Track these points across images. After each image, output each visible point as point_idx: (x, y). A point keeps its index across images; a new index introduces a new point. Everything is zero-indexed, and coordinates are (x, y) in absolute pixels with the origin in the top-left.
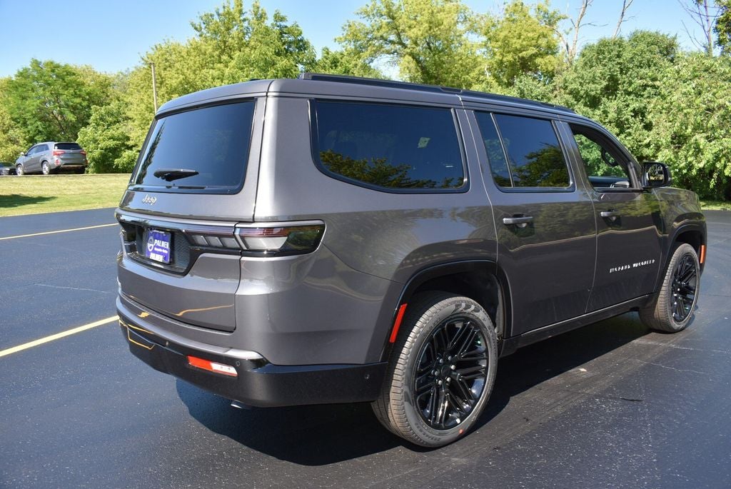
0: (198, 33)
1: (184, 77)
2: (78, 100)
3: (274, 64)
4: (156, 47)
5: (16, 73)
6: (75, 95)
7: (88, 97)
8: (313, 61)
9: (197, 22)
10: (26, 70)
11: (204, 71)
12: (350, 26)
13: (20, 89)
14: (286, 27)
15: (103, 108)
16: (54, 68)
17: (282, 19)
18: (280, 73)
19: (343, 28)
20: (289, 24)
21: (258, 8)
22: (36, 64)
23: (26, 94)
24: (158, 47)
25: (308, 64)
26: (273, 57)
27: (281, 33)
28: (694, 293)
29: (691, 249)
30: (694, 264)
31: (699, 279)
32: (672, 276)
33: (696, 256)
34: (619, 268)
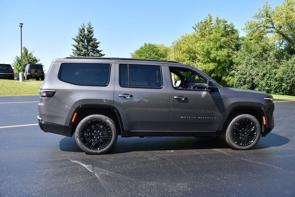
0: (195, 30)
1: (188, 47)
2: (157, 56)
3: (220, 40)
4: (182, 36)
5: (140, 48)
6: (157, 55)
7: (160, 55)
8: (238, 38)
9: (195, 26)
10: (142, 47)
11: (195, 44)
12: (249, 23)
13: (140, 53)
14: (227, 25)
15: (164, 59)
16: (150, 45)
17: (226, 22)
18: (222, 43)
19: (245, 24)
20: (228, 24)
21: (218, 19)
22: (146, 45)
23: (141, 55)
24: (183, 36)
25: (236, 39)
26: (220, 38)
27: (225, 28)
28: (256, 136)
29: (250, 117)
30: (254, 123)
31: (260, 131)
32: (231, 126)
33: (255, 120)
34: (187, 117)
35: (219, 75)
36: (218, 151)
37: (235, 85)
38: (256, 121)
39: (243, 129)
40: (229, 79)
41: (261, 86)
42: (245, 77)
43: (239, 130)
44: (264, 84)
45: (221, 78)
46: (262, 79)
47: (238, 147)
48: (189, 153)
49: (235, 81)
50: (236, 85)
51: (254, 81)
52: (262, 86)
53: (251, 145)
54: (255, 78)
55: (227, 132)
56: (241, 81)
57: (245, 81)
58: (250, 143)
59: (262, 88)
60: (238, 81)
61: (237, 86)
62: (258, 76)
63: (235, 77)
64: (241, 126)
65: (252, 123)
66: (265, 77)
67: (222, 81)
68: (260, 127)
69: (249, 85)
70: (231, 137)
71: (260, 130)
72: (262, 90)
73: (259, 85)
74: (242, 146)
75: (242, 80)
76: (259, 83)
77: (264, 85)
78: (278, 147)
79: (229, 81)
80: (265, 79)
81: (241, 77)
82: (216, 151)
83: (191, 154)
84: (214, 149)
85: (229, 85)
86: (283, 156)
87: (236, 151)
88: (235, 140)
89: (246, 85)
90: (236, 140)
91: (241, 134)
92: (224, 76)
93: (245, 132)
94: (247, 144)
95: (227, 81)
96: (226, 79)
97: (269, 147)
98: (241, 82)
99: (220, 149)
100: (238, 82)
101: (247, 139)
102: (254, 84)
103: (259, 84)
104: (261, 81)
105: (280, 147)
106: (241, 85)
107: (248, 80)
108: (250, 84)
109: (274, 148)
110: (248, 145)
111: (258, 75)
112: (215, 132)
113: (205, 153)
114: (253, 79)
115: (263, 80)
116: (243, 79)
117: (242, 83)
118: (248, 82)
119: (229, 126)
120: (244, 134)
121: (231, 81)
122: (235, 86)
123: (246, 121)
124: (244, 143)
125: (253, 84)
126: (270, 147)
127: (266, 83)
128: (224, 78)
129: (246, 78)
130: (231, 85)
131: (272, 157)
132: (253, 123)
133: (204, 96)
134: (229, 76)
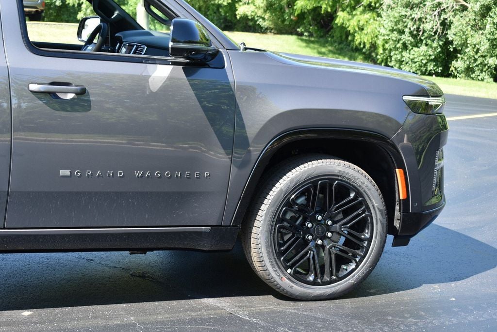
28: (369, 245)
29: (347, 170)
30: (362, 196)
31: (382, 224)
32: (271, 205)
33: (367, 183)
34: (88, 172)
35: (324, 6)
36: (218, 308)
37: (383, 45)
38: (370, 186)
39: (320, 218)
40: (361, 24)
41: (472, 53)
42: (417, 14)
43: (304, 220)
44: (485, 46)
45: (332, 16)
46: (478, 27)
47: (298, 288)
48: (96, 317)
49: (383, 31)
50: (387, 46)
51: (449, 32)
52: (477, 52)
53: (350, 280)
54: (454, 20)
55: (254, 230)
56: (403, 32)
57: (418, 29)
58: (346, 273)
59: (476, 60)
60: (392, 30)
61: (391, 50)
62: (465, 13)
63: (383, 14)
64: (313, 208)
65: (352, 195)
66: (489, 19)
67: (338, 30)
68: (383, 208)
69: (431, 47)
70: (268, 253)
71: (385, 222)
72: (476, 69)
73: (467, 50)
74: (314, 283)
75: (406, 26)
76: (466, 39)
77: (482, 49)
78: (453, 284)
79: (363, 29)
80: (488, 26)
81: (406, 16)
82: (209, 308)
83: (104, 323)
84: (205, 300)
85: (360, 44)
86: (454, 320)
87: (291, 303)
88: (287, 260)
89: (423, 48)
90: (289, 261)
91: (310, 237)
92: (343, 10)
93: (328, 229)
94: (331, 274)
95: (355, 32)
96: (349, 20)
97: (420, 285)
98: (403, 37)
99: (227, 299)
100: (395, 35)
101: (333, 256)
102: (451, 43)
103: (465, 44)
104: (473, 32)
105: (458, 283)
106: (405, 47)
107: (427, 26)
108: (435, 45)
109: (437, 287)
110: (335, 281)
111: (464, 8)
112: (205, 232)
113: (160, 317)
114: (445, 25)
115: (480, 29)
116: (410, 24)
117: (407, 38)
118: (430, 37)
119: (263, 207)
120: (324, 237)
121: (368, 29)
122: (384, 50)
123: (331, 185)
124: (323, 273)
125: (448, 43)
126: (424, 285)
127: (489, 40)
128: (341, 17)
129: (420, 19)
130: (367, 46)
131: (416, 324)
132: (359, 194)
133: (160, 84)
134: (364, 12)
